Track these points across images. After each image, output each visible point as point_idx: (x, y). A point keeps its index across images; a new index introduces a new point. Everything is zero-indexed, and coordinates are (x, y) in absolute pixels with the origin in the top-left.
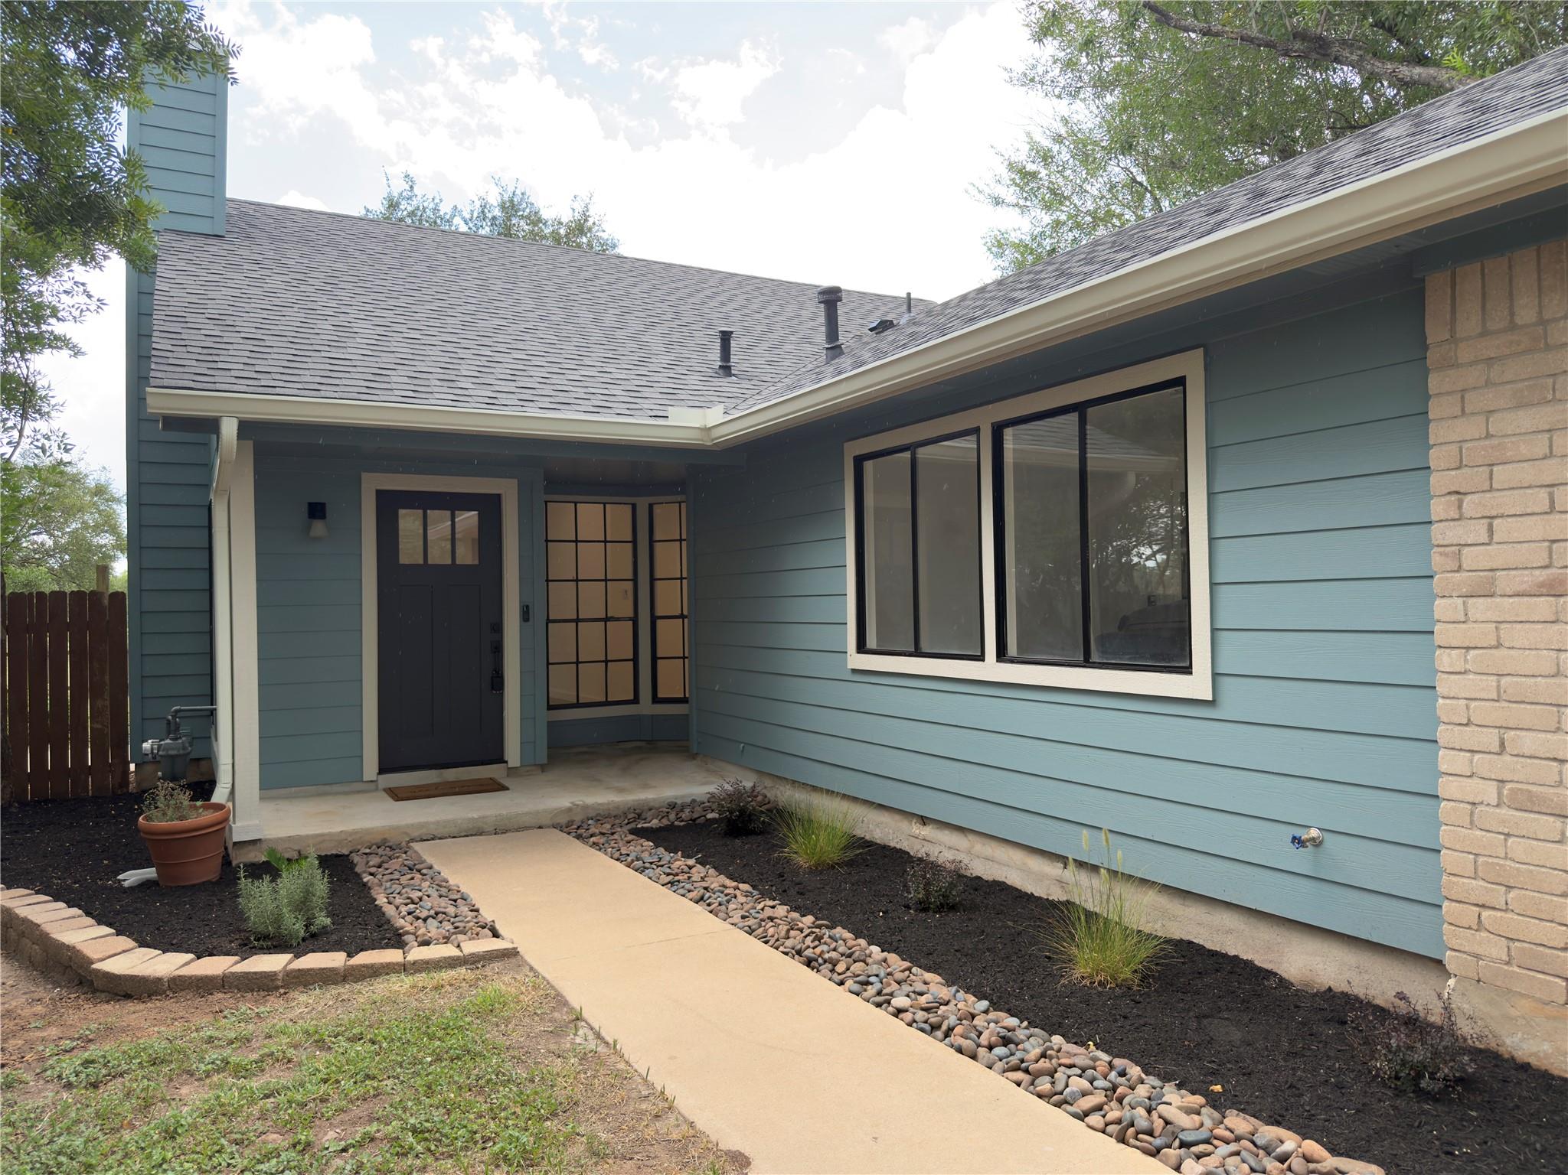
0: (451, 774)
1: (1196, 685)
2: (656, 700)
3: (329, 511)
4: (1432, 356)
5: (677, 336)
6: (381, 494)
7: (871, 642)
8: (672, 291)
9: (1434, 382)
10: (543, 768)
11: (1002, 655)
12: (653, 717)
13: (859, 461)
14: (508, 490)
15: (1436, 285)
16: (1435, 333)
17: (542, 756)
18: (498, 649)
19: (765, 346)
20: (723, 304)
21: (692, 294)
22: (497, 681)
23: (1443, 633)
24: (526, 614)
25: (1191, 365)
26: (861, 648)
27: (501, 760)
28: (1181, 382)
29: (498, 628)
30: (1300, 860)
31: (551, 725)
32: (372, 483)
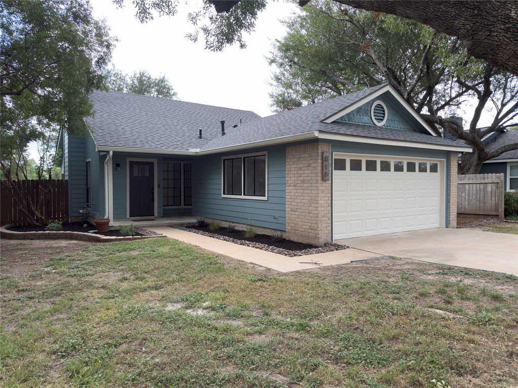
0: (144, 218)
1: (265, 198)
2: (185, 205)
3: (120, 165)
4: (287, 157)
5: (190, 128)
6: (130, 162)
7: (226, 193)
8: (189, 112)
9: (287, 160)
10: (162, 217)
11: (244, 195)
12: (184, 209)
13: (224, 160)
14: (155, 161)
15: (287, 148)
16: (287, 155)
17: (162, 215)
18: (153, 193)
19: (209, 129)
20: (201, 116)
21: (193, 113)
22: (153, 200)
23: (287, 191)
24: (159, 186)
25: (266, 153)
26: (224, 194)
27: (154, 215)
28: (265, 155)
29: (153, 189)
30: (274, 221)
31: (164, 210)
32: (129, 160)
